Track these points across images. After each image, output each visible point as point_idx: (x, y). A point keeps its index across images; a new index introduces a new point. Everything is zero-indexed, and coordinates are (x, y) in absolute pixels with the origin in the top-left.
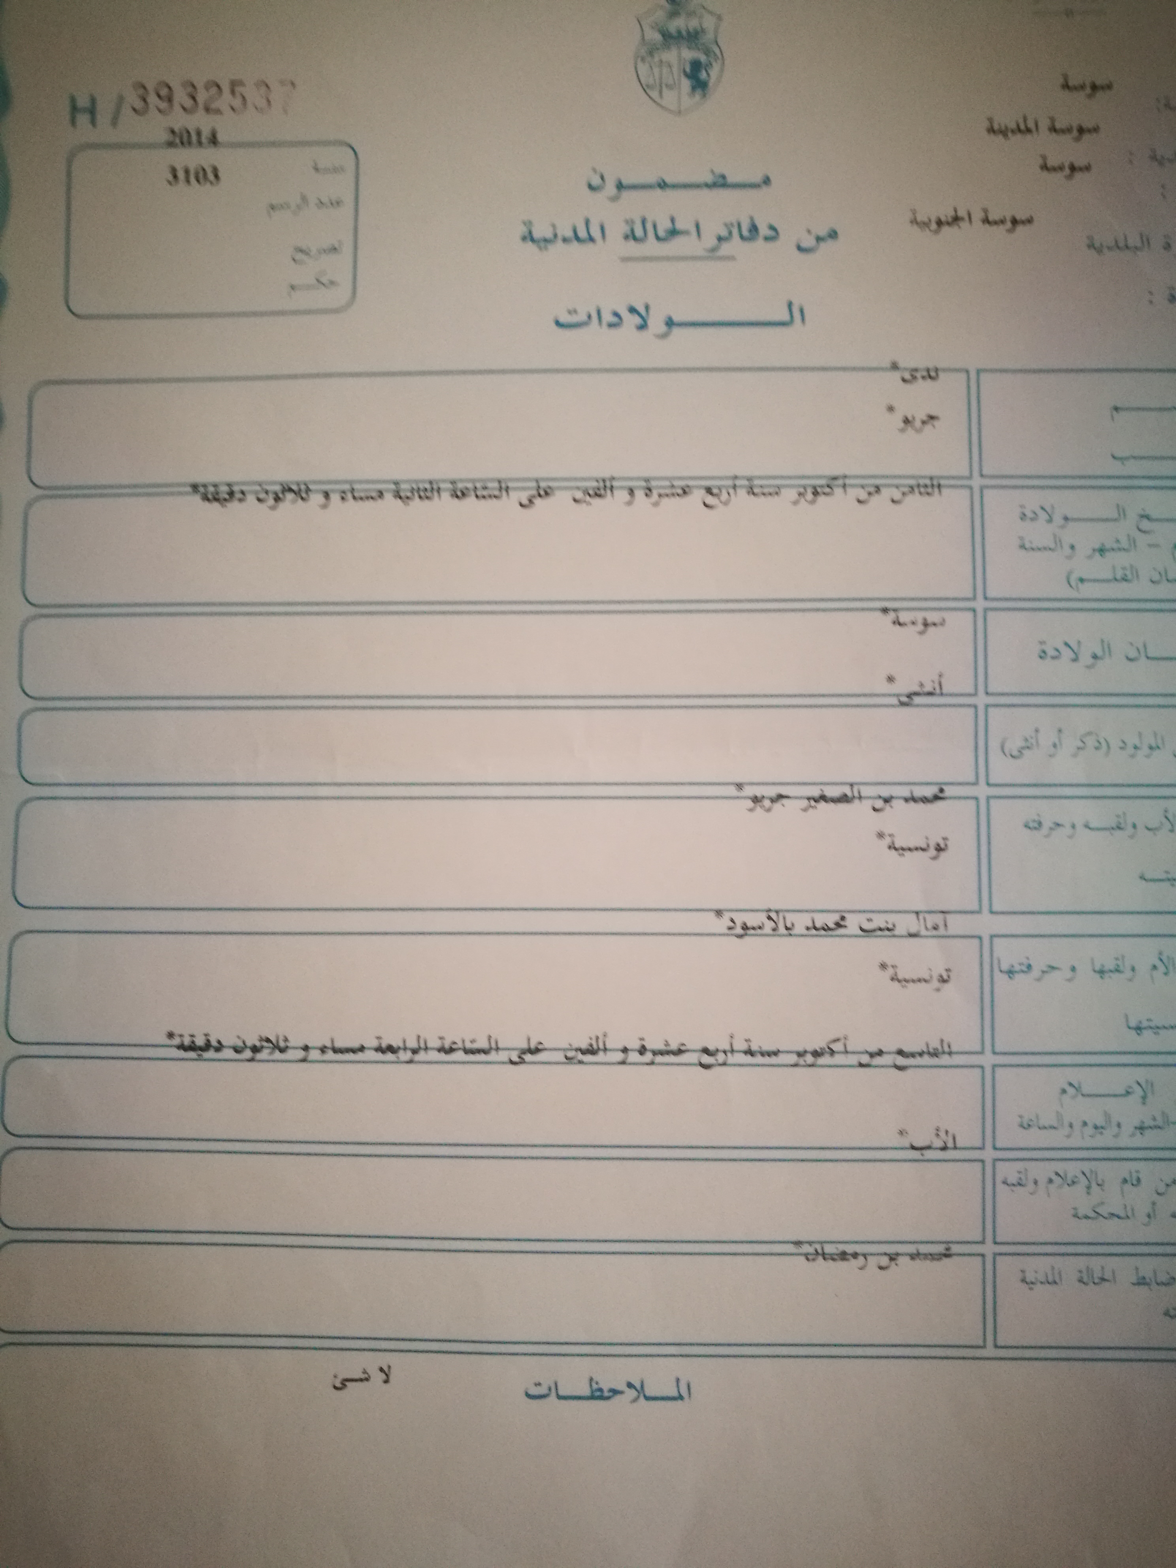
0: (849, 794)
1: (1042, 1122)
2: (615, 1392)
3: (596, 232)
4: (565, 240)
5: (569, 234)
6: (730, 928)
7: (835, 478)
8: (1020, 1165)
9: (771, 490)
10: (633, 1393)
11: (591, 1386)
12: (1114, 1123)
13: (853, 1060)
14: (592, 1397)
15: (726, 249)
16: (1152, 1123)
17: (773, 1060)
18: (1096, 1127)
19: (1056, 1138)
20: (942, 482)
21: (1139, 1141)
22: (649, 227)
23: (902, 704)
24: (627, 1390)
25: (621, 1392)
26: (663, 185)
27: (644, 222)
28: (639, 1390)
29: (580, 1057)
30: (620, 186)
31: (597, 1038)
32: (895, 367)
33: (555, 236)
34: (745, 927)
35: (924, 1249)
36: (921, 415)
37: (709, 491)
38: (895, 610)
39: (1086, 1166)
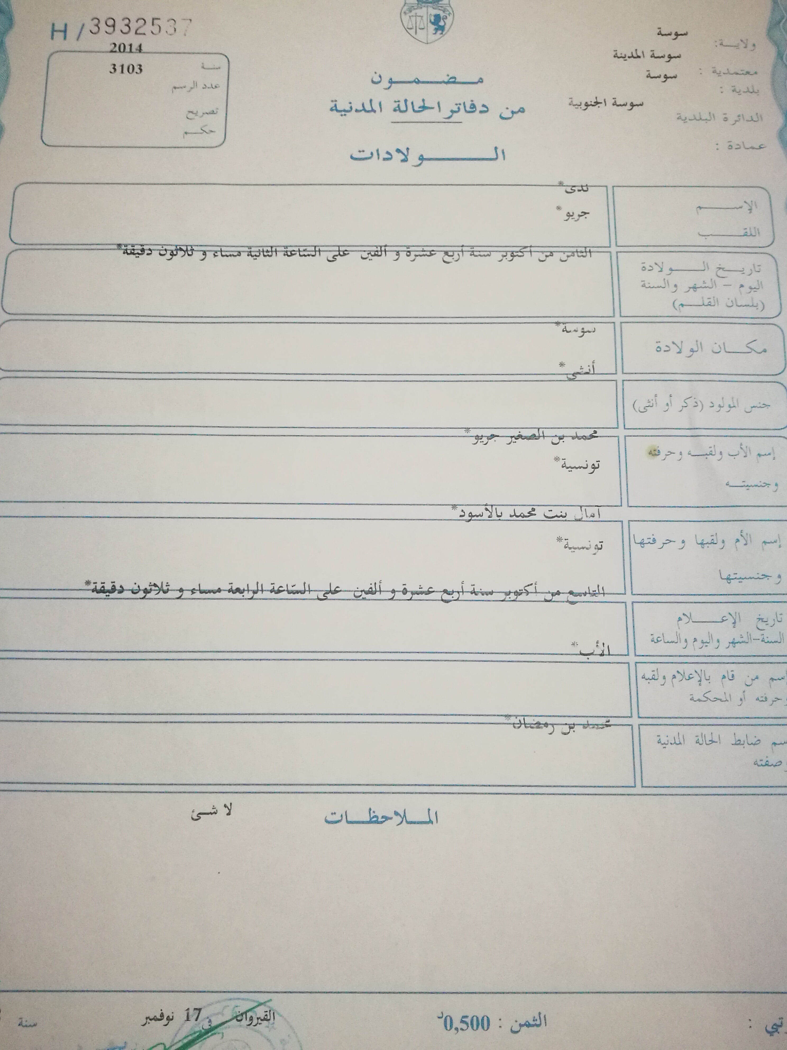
0: (537, 435)
1: (668, 639)
2: (386, 818)
3: (376, 107)
4: (357, 111)
5: (360, 108)
6: (461, 516)
7: (525, 247)
8: (654, 667)
9: (486, 253)
10: (399, 819)
11: (370, 813)
12: (715, 639)
13: (541, 597)
14: (370, 822)
15: (456, 117)
16: (741, 640)
17: (489, 597)
18: (703, 642)
19: (676, 649)
20: (592, 250)
21: (732, 651)
22: (409, 104)
23: (570, 380)
24: (394, 817)
25: (391, 818)
26: (418, 82)
27: (406, 101)
28: (403, 818)
29: (364, 595)
30: (391, 82)
31: (375, 583)
32: (561, 184)
33: (351, 108)
34: (471, 515)
35: (592, 721)
36: (577, 212)
37: (446, 253)
38: (564, 323)
39: (698, 667)
